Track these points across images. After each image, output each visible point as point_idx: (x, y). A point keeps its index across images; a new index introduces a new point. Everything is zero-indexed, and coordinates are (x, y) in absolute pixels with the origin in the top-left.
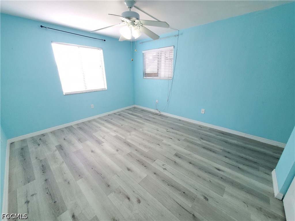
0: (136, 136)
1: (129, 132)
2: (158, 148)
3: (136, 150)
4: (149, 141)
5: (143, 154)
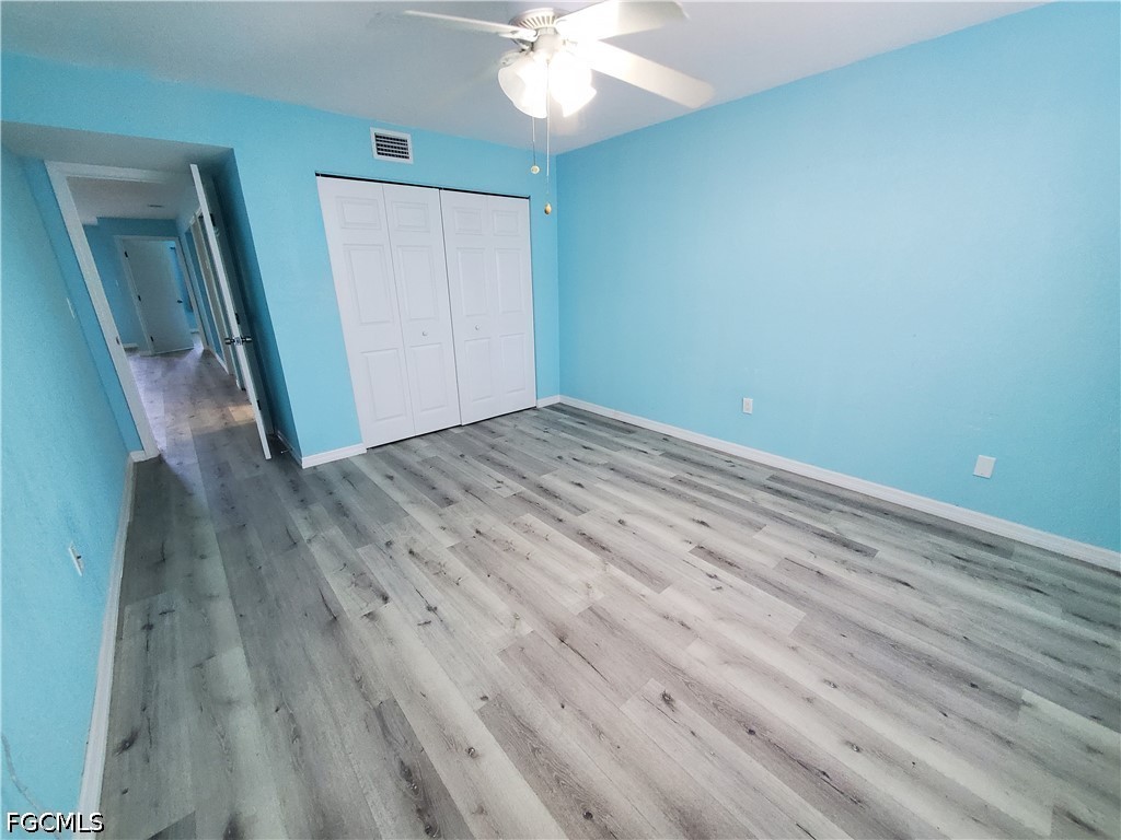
0: (557, 580)
1: (595, 614)
2: (489, 522)
3: (561, 520)
4: (509, 548)
5: (542, 511)
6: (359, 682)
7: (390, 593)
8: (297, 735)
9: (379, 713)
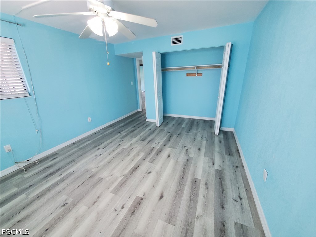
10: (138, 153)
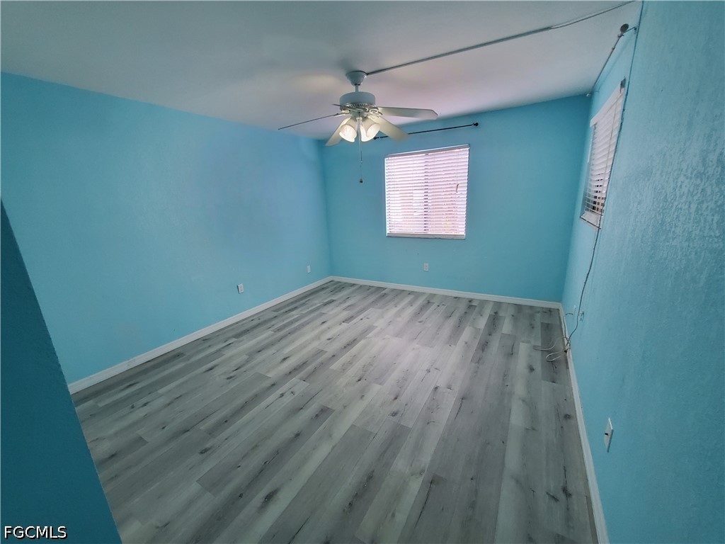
6: (476, 372)
7: (433, 387)
8: (505, 375)
9: (478, 362)
10: (344, 368)
